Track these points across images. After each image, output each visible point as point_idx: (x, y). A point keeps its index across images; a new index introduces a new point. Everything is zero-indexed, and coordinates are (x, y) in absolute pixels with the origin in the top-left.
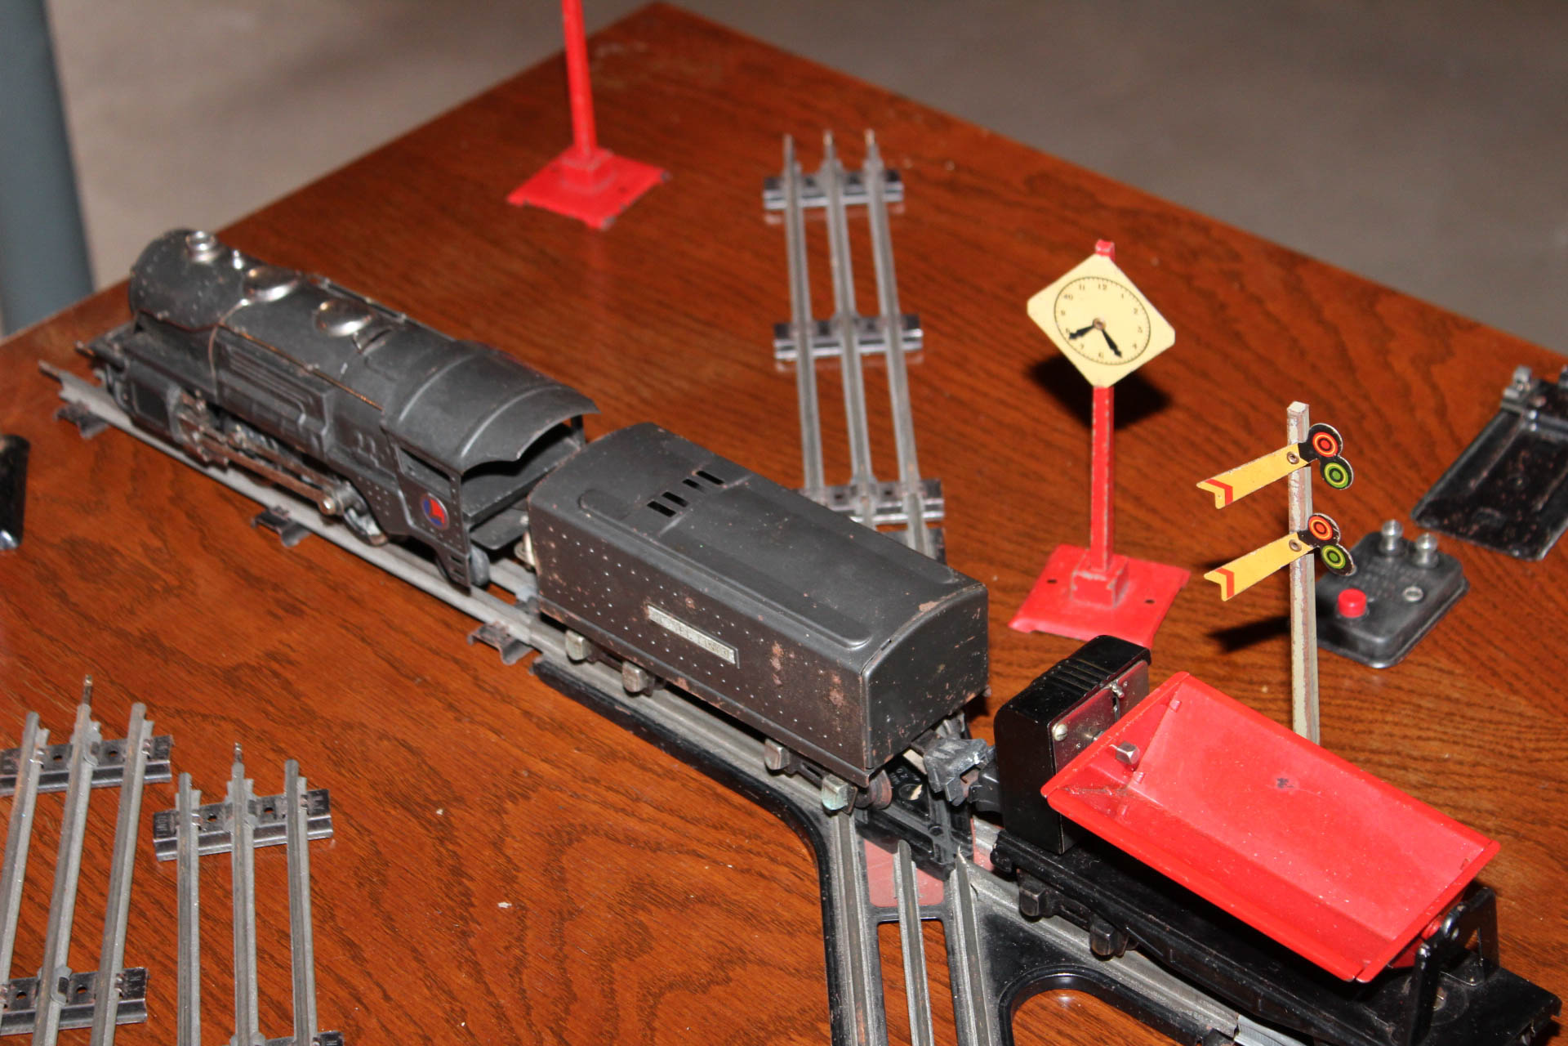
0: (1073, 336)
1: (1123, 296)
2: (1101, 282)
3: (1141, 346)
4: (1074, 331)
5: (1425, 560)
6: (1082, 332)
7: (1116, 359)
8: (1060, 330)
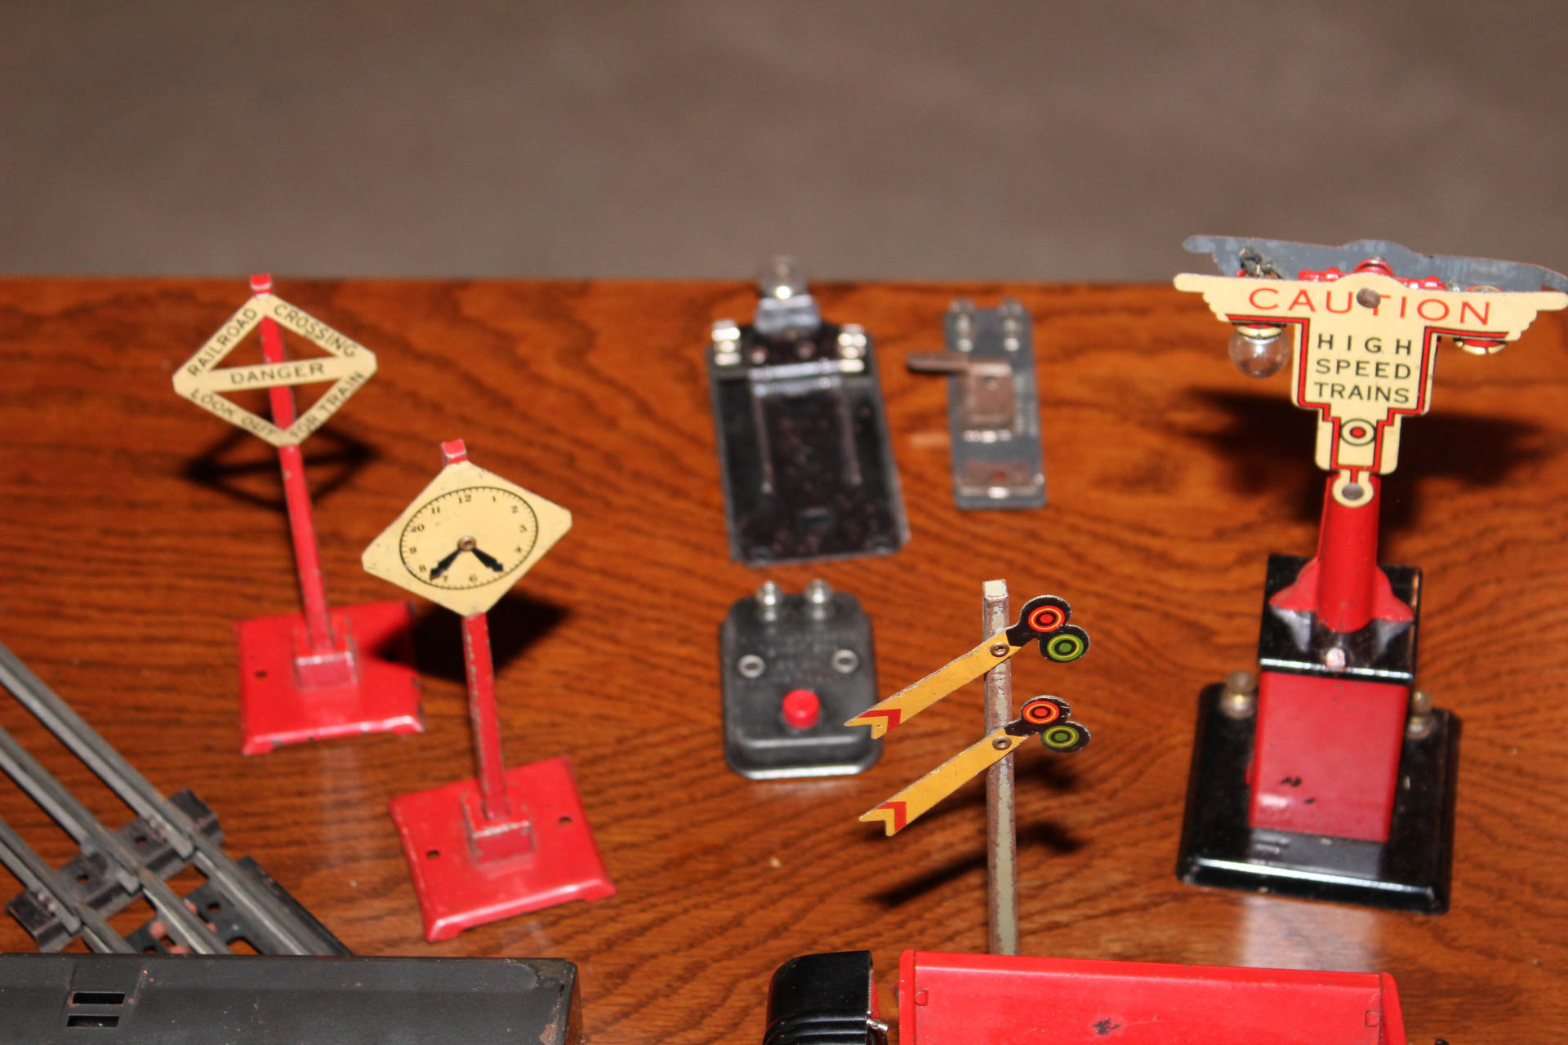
0: (435, 573)
1: (494, 499)
2: (462, 494)
3: (525, 548)
4: (435, 565)
5: (819, 615)
6: (445, 564)
7: (496, 575)
8: (411, 572)
